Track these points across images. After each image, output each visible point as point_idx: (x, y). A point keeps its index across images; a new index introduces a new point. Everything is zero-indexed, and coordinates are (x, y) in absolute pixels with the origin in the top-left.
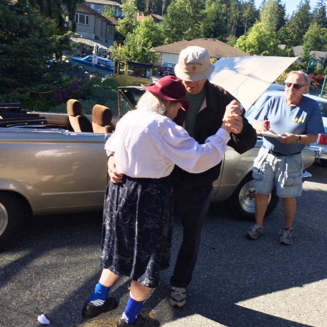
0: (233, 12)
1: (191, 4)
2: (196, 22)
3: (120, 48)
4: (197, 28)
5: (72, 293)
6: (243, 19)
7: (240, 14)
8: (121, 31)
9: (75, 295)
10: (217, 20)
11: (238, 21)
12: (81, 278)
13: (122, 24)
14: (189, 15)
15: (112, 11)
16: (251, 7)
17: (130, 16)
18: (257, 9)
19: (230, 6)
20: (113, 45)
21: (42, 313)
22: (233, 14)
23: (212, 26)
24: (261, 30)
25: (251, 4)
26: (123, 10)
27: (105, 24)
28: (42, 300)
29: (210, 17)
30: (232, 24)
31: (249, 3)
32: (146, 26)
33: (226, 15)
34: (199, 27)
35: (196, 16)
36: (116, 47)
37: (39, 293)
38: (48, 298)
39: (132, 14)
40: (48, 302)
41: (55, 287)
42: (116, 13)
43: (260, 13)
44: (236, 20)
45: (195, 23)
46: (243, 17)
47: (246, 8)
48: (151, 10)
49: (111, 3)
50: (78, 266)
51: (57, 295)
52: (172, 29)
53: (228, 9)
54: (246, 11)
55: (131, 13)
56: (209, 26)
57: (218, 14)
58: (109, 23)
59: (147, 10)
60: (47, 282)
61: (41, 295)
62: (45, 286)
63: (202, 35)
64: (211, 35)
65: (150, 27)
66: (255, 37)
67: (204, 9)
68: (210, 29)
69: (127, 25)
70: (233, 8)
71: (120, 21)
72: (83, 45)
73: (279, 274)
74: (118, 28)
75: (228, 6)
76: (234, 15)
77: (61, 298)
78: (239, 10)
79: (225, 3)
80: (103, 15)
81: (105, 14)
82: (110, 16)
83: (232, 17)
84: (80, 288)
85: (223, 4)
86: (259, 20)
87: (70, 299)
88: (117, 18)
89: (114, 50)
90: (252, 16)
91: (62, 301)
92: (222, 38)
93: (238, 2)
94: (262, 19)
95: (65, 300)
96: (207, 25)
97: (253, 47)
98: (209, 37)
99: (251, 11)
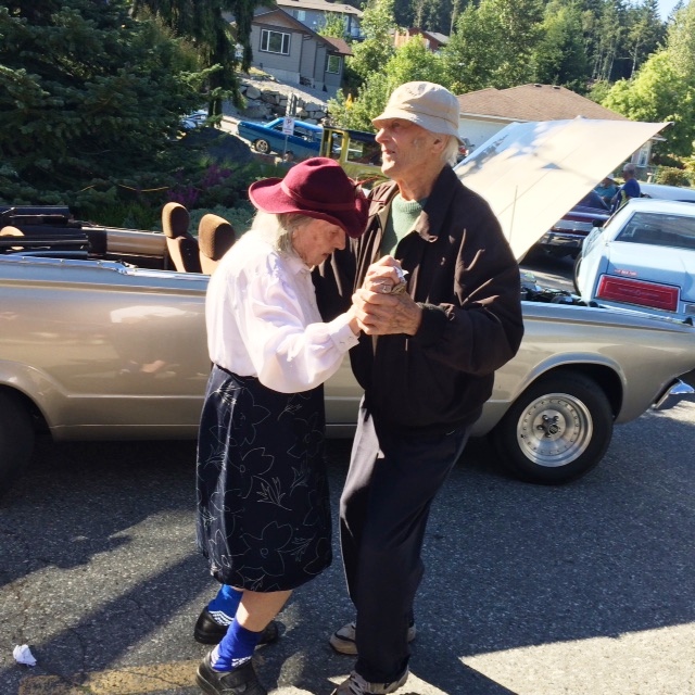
0: (607, 27)
1: (513, 10)
2: (521, 50)
3: (348, 103)
4: (522, 62)
5: (102, 605)
6: (630, 44)
7: (622, 33)
8: (356, 68)
9: (106, 611)
10: (569, 44)
11: (619, 48)
12: (129, 577)
13: (359, 53)
14: (505, 33)
15: (341, 25)
16: (650, 17)
17: (379, 36)
18: (662, 23)
19: (602, 14)
20: (335, 97)
21: (26, 642)
22: (607, 32)
23: (556, 58)
24: (665, 68)
25: (650, 11)
26: (363, 22)
27: (323, 52)
28: (34, 615)
29: (552, 38)
30: (605, 55)
31: (645, 9)
32: (409, 57)
33: (592, 35)
34: (526, 61)
35: (521, 36)
36: (342, 101)
37: (35, 599)
38: (48, 611)
39: (383, 31)
40: (44, 620)
41: (69, 591)
42: (349, 30)
43: (670, 31)
44: (613, 46)
45: (517, 52)
46: (630, 39)
47: (638, 21)
48: (427, 23)
49: (341, 8)
50: (132, 552)
51: (70, 607)
52: (467, 63)
53: (597, 21)
54: (636, 26)
55: (379, 30)
56: (549, 58)
57: (571, 32)
58: (332, 50)
59: (417, 23)
60: (58, 578)
61: (37, 605)
62: (50, 587)
63: (534, 78)
64: (553, 77)
65: (418, 59)
66: (650, 83)
67: (540, 20)
68: (552, 64)
69: (370, 55)
70: (607, 19)
71: (357, 47)
72: (274, 96)
73: (573, 606)
74: (351, 61)
75: (597, 16)
76: (609, 35)
77: (75, 615)
78: (621, 24)
79: (591, 8)
80: (320, 34)
81: (326, 31)
82: (335, 36)
83: (605, 38)
84: (121, 598)
85: (585, 9)
86: (664, 45)
87: (93, 617)
88: (349, 40)
89: (337, 106)
90: (650, 36)
91: (76, 621)
92: (577, 84)
93: (620, 6)
94: (673, 43)
95: (83, 618)
96: (545, 55)
97: (645, 104)
98: (547, 82)
99: (648, 25)
